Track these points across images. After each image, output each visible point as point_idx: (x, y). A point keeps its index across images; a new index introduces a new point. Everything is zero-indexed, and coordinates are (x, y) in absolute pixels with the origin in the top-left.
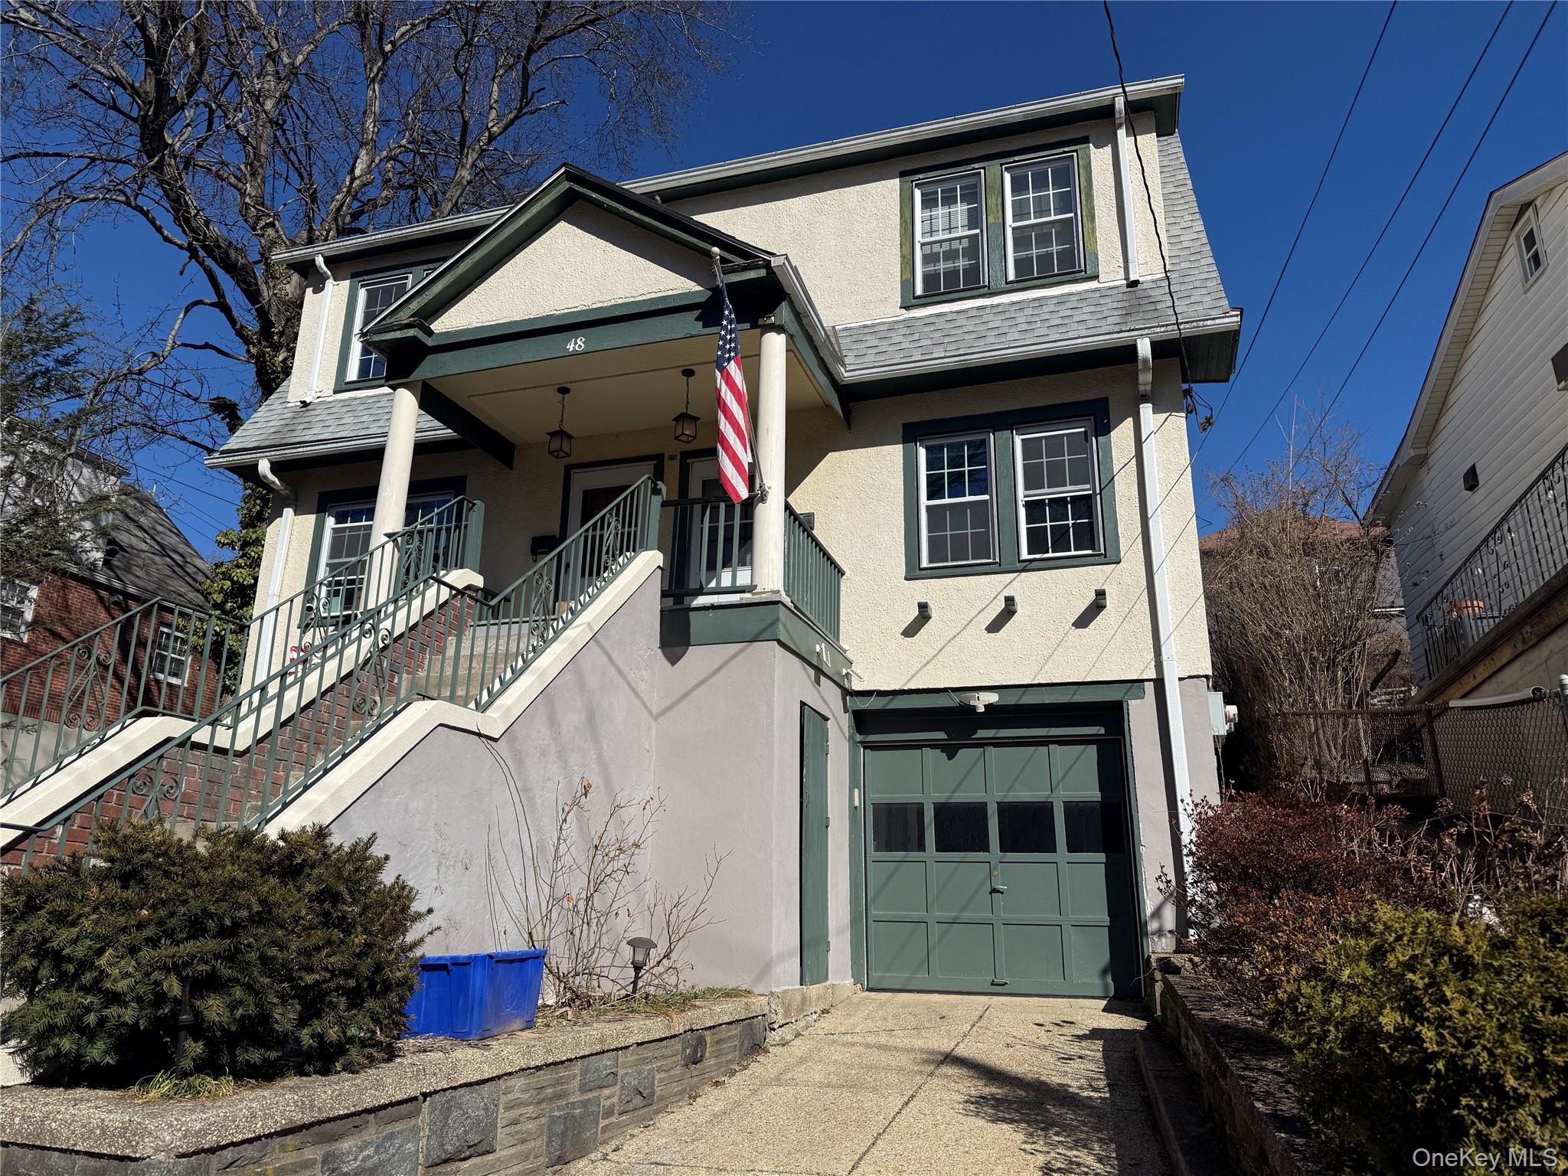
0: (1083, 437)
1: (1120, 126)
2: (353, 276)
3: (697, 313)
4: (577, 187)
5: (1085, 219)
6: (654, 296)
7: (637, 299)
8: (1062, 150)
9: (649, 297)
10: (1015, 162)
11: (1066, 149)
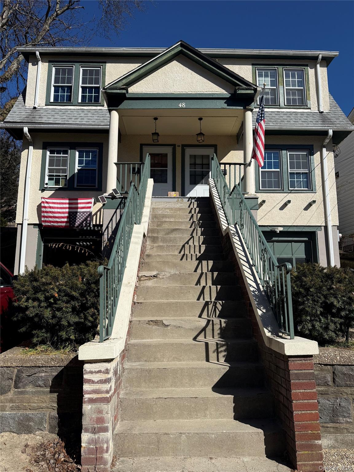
0: (306, 155)
1: (318, 63)
2: (49, 62)
3: (225, 101)
4: (184, 50)
5: (307, 90)
6: (210, 93)
7: (205, 93)
8: (300, 67)
9: (209, 93)
10: (287, 68)
11: (302, 67)
